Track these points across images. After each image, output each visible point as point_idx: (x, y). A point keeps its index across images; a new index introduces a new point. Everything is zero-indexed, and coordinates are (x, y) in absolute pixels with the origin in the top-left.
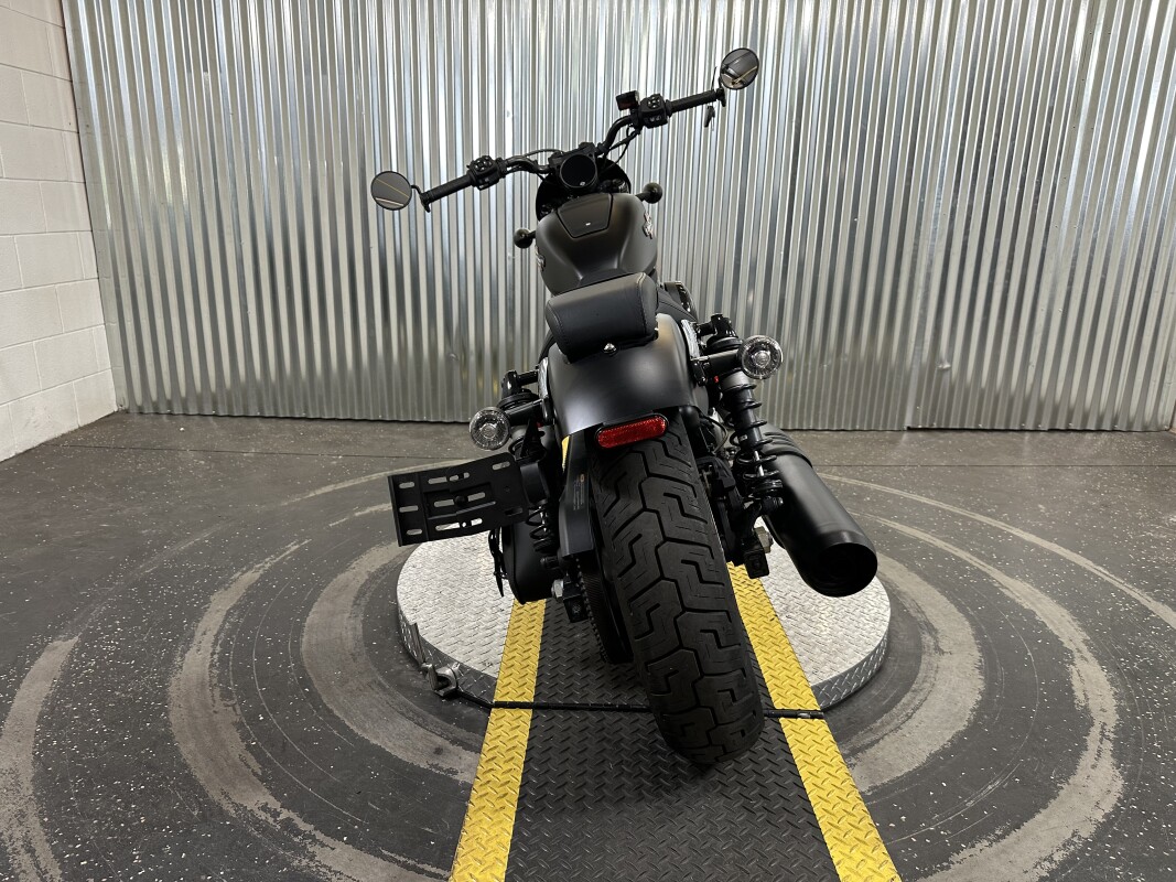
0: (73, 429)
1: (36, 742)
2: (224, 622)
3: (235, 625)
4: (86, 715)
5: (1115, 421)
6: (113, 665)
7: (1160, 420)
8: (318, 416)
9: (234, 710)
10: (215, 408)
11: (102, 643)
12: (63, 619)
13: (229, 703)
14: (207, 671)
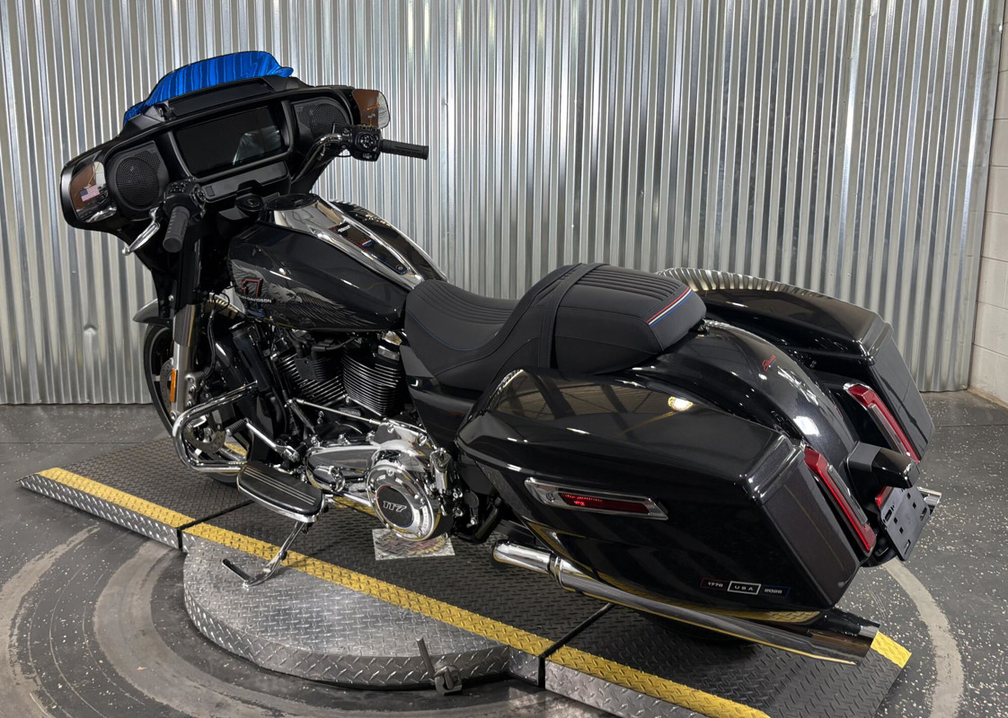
2: (20, 607)
3: (30, 610)
7: (957, 379)
8: (103, 402)
9: (35, 681)
13: (31, 676)
14: (7, 650)
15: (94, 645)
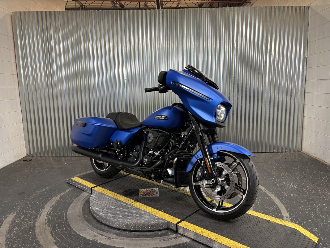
0: (15, 161)
1: (6, 237)
2: (50, 209)
3: (52, 210)
4: (17, 231)
5: (286, 149)
6: (23, 220)
7: (298, 148)
9: (50, 229)
10: (52, 154)
11: (21, 215)
12: (12, 210)
13: (49, 227)
14: (45, 220)
15: (66, 219)
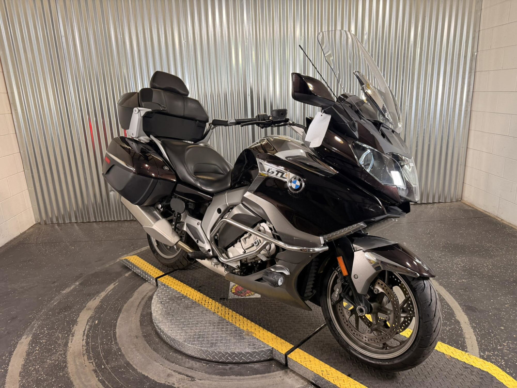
0: (18, 235)
1: (20, 385)
2: (87, 325)
3: (91, 326)
4: (37, 371)
5: (439, 198)
6: (46, 349)
7: (457, 197)
8: (119, 220)
10: (76, 218)
11: (40, 339)
12: (24, 329)
13: (91, 361)
14: (81, 348)
15: (116, 343)
